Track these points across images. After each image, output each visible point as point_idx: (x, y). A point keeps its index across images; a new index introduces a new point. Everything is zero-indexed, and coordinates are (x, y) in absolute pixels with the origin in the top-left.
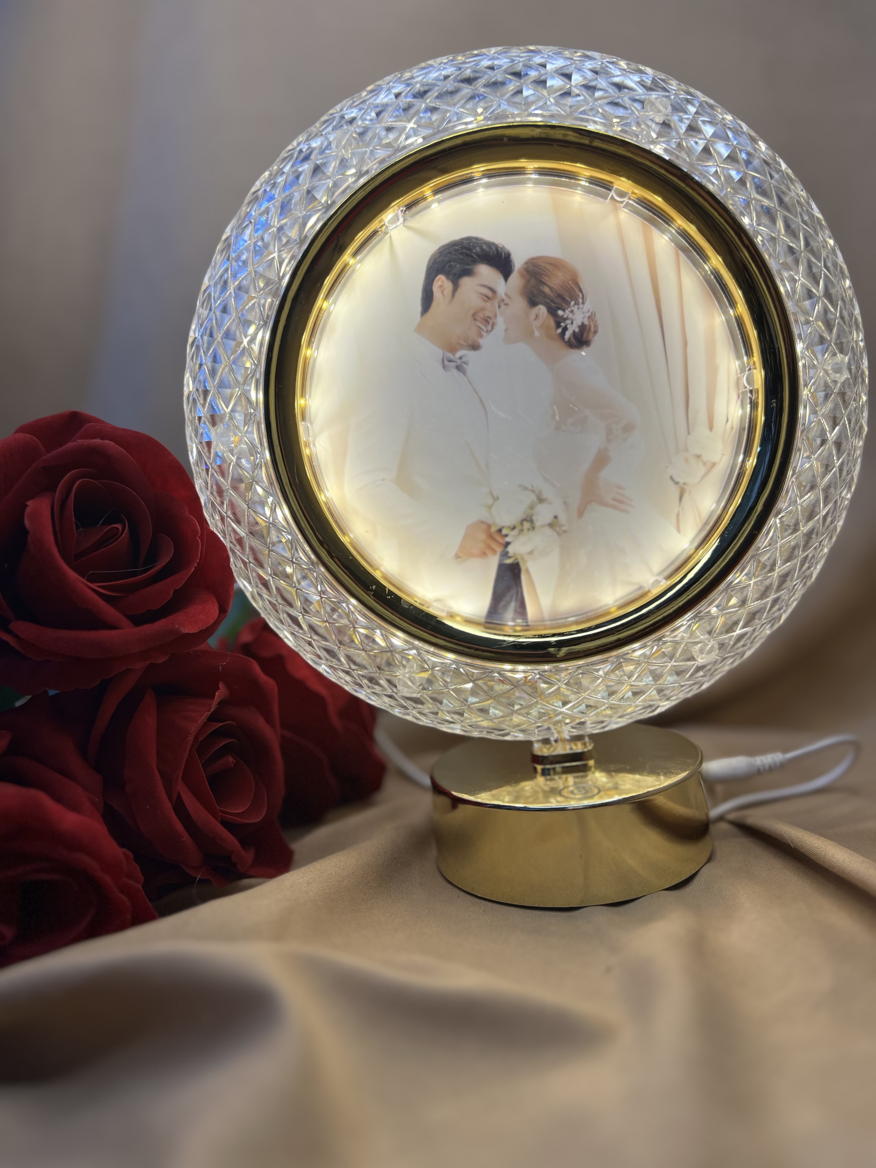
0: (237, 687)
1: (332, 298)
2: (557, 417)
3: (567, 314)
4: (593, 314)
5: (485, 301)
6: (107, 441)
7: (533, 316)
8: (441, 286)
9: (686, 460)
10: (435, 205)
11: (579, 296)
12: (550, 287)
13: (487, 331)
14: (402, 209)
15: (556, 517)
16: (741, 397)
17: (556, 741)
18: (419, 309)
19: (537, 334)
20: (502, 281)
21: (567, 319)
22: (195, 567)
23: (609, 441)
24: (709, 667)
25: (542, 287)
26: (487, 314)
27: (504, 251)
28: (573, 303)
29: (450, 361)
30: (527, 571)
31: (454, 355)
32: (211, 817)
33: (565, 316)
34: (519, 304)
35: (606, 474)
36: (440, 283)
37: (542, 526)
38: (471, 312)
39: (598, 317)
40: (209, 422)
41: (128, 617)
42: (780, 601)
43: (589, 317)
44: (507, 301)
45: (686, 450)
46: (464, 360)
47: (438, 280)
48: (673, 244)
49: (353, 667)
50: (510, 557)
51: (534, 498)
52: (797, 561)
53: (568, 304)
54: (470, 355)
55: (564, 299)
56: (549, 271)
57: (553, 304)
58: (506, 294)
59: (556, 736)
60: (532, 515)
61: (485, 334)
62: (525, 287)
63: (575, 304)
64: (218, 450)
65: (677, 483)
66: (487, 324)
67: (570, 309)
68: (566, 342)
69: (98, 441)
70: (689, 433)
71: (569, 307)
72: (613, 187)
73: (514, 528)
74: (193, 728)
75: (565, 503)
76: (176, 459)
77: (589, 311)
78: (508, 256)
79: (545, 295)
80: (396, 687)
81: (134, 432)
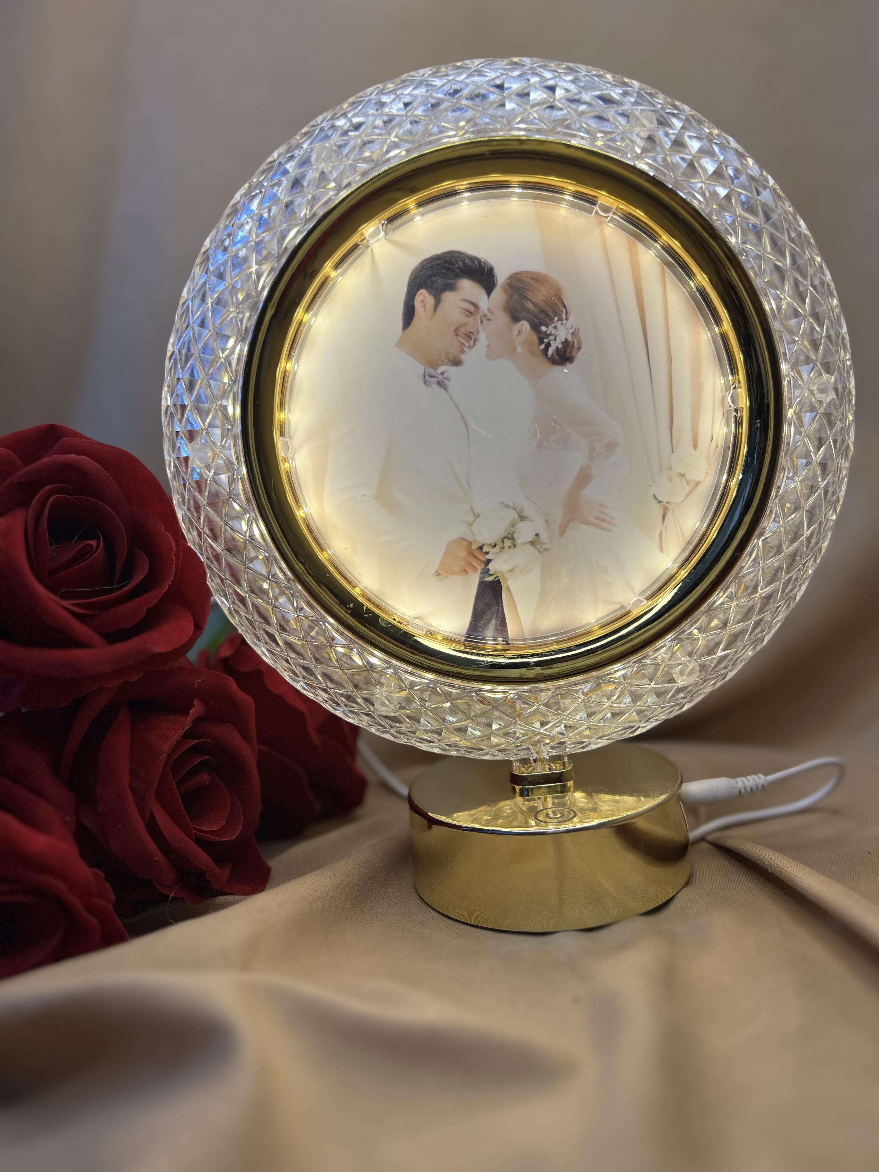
0: (213, 704)
1: (311, 313)
2: (539, 435)
3: (550, 330)
4: (577, 330)
5: (467, 316)
6: (82, 457)
7: (517, 332)
8: (423, 301)
9: (670, 479)
10: (418, 218)
11: (563, 311)
12: (533, 303)
13: (469, 347)
14: (383, 222)
15: (537, 535)
16: (726, 414)
17: (535, 761)
18: (400, 323)
19: (519, 350)
20: (485, 296)
21: (550, 335)
22: (169, 585)
23: (592, 459)
24: (690, 688)
25: (525, 303)
26: (470, 329)
27: (487, 266)
28: (556, 319)
29: (431, 377)
30: (508, 588)
31: (435, 370)
32: (184, 836)
33: (548, 332)
34: (502, 319)
35: (588, 492)
36: (421, 297)
37: (524, 544)
38: (453, 328)
39: (580, 333)
40: (186, 437)
41: (102, 635)
42: (762, 623)
43: (573, 333)
44: (489, 316)
45: (671, 469)
46: (445, 375)
47: (420, 295)
48: (658, 260)
49: (330, 685)
50: (492, 575)
51: (516, 516)
52: (780, 584)
53: (552, 319)
54: (452, 371)
55: (547, 315)
56: (533, 286)
57: (536, 320)
58: (488, 310)
59: (535, 756)
60: (514, 532)
61: (467, 350)
62: (508, 302)
63: (558, 320)
64: (194, 465)
65: (660, 502)
66: (469, 339)
67: (553, 325)
68: (549, 359)
69: (73, 456)
70: (673, 452)
71: (553, 323)
72: (597, 202)
73: (495, 546)
74: (167, 746)
75: (547, 521)
76: (152, 475)
77: (572, 328)
78: (491, 271)
79: (528, 311)
80: (373, 705)
81: (110, 447)
